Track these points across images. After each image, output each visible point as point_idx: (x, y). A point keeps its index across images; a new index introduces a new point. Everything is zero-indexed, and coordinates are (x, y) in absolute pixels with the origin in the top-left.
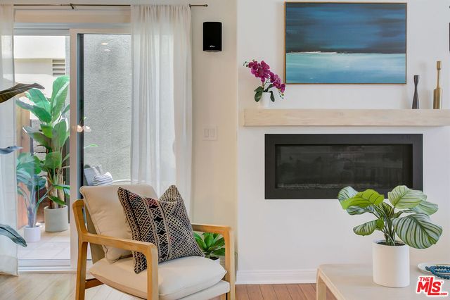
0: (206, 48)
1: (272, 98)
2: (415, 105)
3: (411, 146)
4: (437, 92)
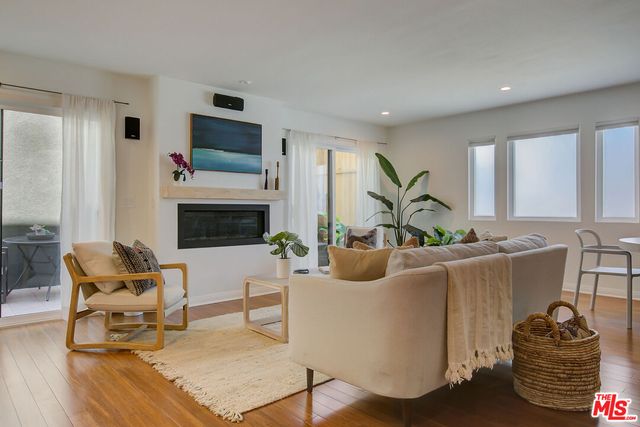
0: (128, 136)
1: (184, 180)
2: (266, 188)
3: (263, 212)
4: (277, 180)
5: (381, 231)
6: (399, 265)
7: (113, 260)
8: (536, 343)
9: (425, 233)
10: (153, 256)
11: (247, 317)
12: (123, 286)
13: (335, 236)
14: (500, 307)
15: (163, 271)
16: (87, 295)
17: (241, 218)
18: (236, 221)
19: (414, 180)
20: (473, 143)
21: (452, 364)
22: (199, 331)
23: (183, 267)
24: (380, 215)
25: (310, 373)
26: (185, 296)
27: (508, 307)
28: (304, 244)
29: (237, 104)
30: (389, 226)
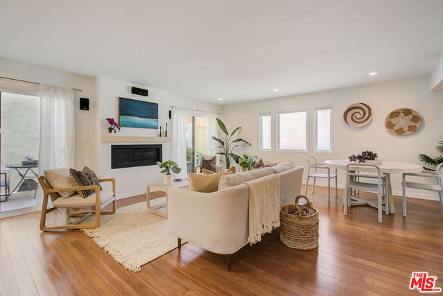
0: (82, 108)
1: (115, 132)
2: (160, 136)
3: (159, 148)
4: (166, 132)
5: (218, 157)
6: (224, 184)
7: (70, 179)
8: (291, 218)
9: (239, 157)
10: (95, 176)
11: (148, 205)
12: (76, 193)
13: (196, 158)
14: (274, 201)
15: (101, 183)
16: (54, 199)
17: (148, 151)
18: (144, 153)
19: (235, 131)
20: (261, 115)
21: (251, 234)
22: (122, 214)
23: (113, 180)
24: (218, 148)
25: (179, 240)
26: (114, 196)
27: (278, 200)
28: (179, 167)
29: (145, 93)
30: (222, 154)
